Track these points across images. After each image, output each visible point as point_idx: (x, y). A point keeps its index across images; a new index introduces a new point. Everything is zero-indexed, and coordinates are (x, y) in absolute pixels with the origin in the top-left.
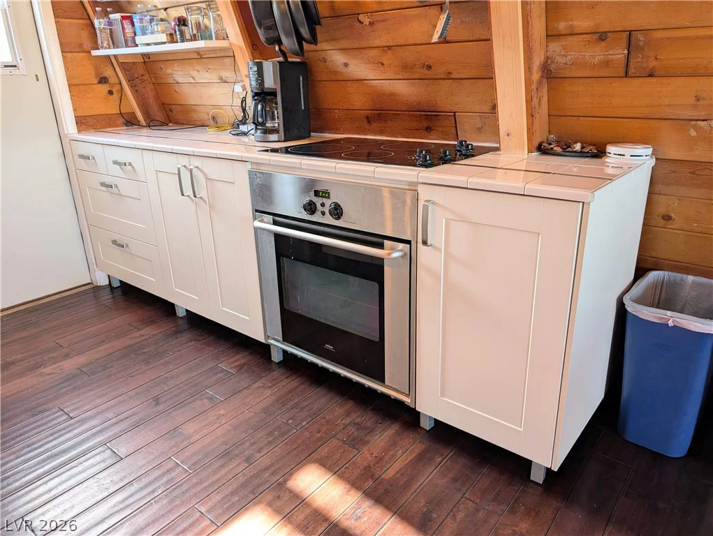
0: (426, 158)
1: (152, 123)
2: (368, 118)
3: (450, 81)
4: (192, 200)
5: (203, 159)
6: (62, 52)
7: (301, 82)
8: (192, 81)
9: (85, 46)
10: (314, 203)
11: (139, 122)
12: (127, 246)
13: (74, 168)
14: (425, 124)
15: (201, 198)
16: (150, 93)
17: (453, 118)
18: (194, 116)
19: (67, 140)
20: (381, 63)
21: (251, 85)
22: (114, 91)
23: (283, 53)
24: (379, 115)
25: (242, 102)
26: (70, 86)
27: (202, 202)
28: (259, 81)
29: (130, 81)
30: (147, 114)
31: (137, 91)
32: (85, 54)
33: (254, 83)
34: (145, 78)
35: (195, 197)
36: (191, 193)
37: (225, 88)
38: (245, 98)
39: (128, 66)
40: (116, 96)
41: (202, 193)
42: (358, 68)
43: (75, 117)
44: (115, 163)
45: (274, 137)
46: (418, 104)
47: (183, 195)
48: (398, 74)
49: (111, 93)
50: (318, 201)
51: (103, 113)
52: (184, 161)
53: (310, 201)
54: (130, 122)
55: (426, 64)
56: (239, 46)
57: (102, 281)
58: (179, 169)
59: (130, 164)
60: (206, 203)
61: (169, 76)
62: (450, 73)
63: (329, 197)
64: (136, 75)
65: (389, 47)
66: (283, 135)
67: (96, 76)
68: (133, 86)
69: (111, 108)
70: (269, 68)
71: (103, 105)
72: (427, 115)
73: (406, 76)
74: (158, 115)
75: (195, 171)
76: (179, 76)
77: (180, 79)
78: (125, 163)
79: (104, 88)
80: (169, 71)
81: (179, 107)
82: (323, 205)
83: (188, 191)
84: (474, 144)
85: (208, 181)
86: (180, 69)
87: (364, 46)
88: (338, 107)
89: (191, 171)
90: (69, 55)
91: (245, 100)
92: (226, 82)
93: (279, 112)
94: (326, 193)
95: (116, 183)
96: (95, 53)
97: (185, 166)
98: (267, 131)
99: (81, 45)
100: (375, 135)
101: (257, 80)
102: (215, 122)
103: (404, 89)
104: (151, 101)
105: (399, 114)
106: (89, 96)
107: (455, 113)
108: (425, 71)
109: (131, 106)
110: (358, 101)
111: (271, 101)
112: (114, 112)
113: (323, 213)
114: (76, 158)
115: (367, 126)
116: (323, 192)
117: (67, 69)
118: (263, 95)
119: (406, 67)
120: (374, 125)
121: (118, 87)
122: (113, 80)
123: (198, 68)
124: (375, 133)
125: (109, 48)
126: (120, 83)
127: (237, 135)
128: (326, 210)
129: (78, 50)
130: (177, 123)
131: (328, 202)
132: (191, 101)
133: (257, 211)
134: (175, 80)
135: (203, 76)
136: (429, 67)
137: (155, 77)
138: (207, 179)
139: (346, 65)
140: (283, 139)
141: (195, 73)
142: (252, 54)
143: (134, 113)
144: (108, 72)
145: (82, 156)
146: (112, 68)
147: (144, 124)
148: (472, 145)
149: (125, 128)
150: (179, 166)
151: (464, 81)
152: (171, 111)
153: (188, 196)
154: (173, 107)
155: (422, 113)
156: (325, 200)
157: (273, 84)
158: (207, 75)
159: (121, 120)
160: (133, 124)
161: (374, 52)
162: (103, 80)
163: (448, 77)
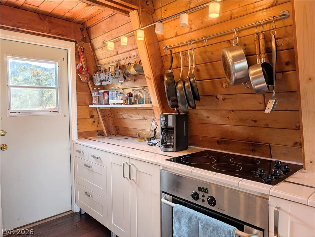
0: (268, 177)
1: (110, 135)
2: (218, 142)
3: (268, 128)
4: (129, 180)
5: (137, 161)
6: (77, 105)
7: (185, 124)
8: (131, 118)
9: (87, 103)
10: (198, 194)
11: (104, 134)
12: (92, 196)
13: (73, 155)
14: (251, 148)
15: (133, 180)
16: (111, 122)
17: (269, 147)
18: (130, 133)
19: (73, 143)
20: (228, 118)
21: (161, 125)
22: (96, 121)
23: (178, 111)
24: (224, 141)
25: (155, 130)
26: (78, 119)
27: (133, 182)
28: (166, 124)
29: (103, 117)
30: (108, 131)
31: (105, 121)
32: (86, 106)
33: (163, 124)
34: (110, 115)
35: (130, 179)
36: (128, 176)
37: (145, 122)
38: (156, 128)
39: (103, 111)
40: (96, 123)
41: (134, 177)
42: (214, 119)
43: (78, 132)
44: (93, 156)
45: (170, 150)
46: (248, 138)
47: (124, 177)
48: (237, 123)
49: (94, 122)
50: (201, 194)
51: (90, 131)
52: (127, 160)
53: (196, 192)
54: (101, 134)
55: (254, 119)
56: (156, 107)
57: (77, 210)
58: (124, 164)
59: (100, 158)
60: (135, 182)
61: (121, 115)
62: (268, 125)
63: (207, 192)
64: (106, 114)
65: (233, 111)
66: (175, 149)
67: (89, 115)
68: (104, 119)
69: (94, 128)
70: (171, 118)
71: (90, 127)
72: (253, 144)
73: (241, 124)
74: (113, 131)
75: (132, 166)
76: (125, 116)
77: (125, 117)
78: (97, 157)
79: (92, 120)
80: (121, 113)
81: (122, 128)
82: (203, 196)
83: (127, 175)
84: (282, 161)
85: (138, 172)
86: (126, 113)
87: (218, 109)
88: (202, 135)
89: (130, 166)
90: (79, 106)
91: (156, 129)
92: (146, 120)
93: (174, 137)
94: (206, 190)
95: (91, 165)
96: (90, 106)
97: (127, 163)
98: (167, 147)
99: (85, 102)
100: (221, 150)
101: (165, 123)
102: (139, 137)
103: (239, 130)
104: (111, 125)
105: (236, 142)
106: (85, 123)
107: (270, 144)
108: (253, 123)
109: (102, 127)
110: (213, 133)
111: (170, 132)
112: (95, 130)
113: (203, 201)
114: (75, 151)
115: (218, 146)
116: (204, 189)
117: (78, 112)
118: (166, 130)
119: (241, 120)
120: (222, 145)
121: (98, 119)
122: (96, 116)
123: (134, 113)
124: (222, 149)
125: (97, 104)
126: (99, 118)
127: (151, 145)
128: (205, 199)
129: (84, 105)
130: (121, 135)
131: (207, 195)
132: (129, 126)
133: (163, 192)
134: (123, 117)
135: (136, 116)
136: (255, 121)
137: (114, 115)
138: (137, 170)
139: (208, 117)
140: (175, 151)
141: (132, 115)
142: (162, 110)
143: (103, 130)
144: (95, 114)
145: (78, 151)
146: (96, 112)
147: (106, 135)
148: (280, 161)
149: (98, 137)
150: (124, 163)
151: (276, 129)
152: (119, 129)
153: (126, 178)
154: (120, 128)
155: (250, 142)
156: (205, 194)
157: (172, 125)
158: (138, 116)
159: (97, 133)
160: (101, 135)
161: (224, 112)
162: (92, 117)
163: (267, 126)
